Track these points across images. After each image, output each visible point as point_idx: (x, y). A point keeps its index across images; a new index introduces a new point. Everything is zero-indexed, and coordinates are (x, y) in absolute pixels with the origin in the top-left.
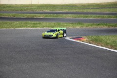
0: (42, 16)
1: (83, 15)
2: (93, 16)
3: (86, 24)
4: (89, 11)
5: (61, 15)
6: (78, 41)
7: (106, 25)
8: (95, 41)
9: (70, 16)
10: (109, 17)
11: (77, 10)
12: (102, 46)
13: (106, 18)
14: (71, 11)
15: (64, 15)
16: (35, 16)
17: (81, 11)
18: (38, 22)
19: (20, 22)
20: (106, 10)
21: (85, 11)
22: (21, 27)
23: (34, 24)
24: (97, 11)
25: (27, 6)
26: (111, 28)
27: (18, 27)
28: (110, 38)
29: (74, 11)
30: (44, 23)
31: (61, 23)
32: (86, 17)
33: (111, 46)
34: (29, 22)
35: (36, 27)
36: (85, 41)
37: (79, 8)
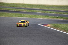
0: (25, 11)
1: (49, 11)
2: (55, 12)
3: (50, 17)
4: (53, 9)
5: (36, 11)
6: (45, 26)
7: (62, 18)
8: (55, 27)
9: (42, 12)
10: (64, 13)
11: (46, 9)
12: (59, 30)
13: (62, 14)
14: (42, 9)
15: (38, 11)
16: (21, 10)
17: (48, 9)
18: (22, 14)
19: (12, 13)
20: (62, 9)
21: (50, 9)
22: (13, 16)
23: (20, 15)
24: (57, 9)
25: (17, 4)
26: (65, 20)
27: (11, 16)
28: (64, 25)
29: (44, 9)
30: (26, 15)
31: (36, 15)
32: (51, 13)
33: (64, 30)
34: (17, 13)
35: (21, 17)
36: (49, 27)
37: (47, 7)
